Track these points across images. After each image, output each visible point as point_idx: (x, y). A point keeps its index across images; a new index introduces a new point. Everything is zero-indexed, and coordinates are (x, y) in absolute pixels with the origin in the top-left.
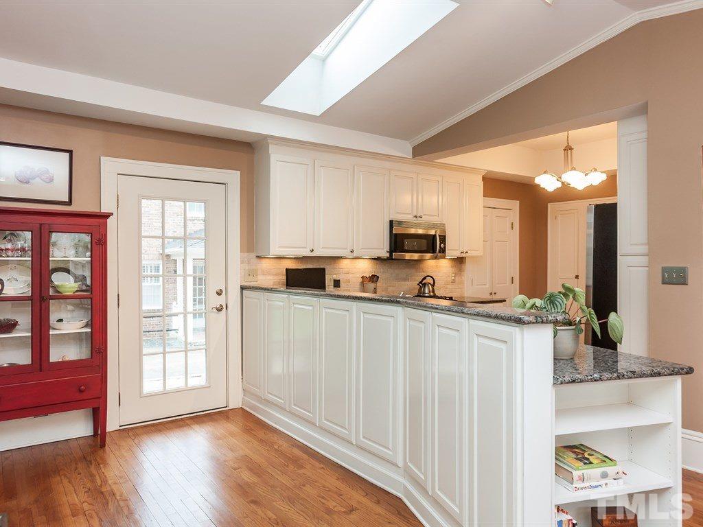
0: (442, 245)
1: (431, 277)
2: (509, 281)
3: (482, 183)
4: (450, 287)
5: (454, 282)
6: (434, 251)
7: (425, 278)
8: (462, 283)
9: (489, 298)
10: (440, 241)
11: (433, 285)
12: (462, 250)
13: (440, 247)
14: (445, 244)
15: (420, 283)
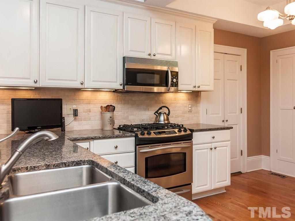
0: (175, 80)
1: (166, 107)
2: (238, 111)
3: (213, 30)
4: (187, 115)
5: (190, 111)
6: (167, 85)
7: (161, 108)
8: (198, 112)
9: (222, 125)
10: (172, 76)
11: (169, 114)
12: (194, 85)
13: (172, 81)
14: (177, 79)
15: (156, 112)
